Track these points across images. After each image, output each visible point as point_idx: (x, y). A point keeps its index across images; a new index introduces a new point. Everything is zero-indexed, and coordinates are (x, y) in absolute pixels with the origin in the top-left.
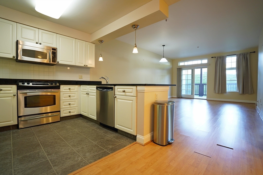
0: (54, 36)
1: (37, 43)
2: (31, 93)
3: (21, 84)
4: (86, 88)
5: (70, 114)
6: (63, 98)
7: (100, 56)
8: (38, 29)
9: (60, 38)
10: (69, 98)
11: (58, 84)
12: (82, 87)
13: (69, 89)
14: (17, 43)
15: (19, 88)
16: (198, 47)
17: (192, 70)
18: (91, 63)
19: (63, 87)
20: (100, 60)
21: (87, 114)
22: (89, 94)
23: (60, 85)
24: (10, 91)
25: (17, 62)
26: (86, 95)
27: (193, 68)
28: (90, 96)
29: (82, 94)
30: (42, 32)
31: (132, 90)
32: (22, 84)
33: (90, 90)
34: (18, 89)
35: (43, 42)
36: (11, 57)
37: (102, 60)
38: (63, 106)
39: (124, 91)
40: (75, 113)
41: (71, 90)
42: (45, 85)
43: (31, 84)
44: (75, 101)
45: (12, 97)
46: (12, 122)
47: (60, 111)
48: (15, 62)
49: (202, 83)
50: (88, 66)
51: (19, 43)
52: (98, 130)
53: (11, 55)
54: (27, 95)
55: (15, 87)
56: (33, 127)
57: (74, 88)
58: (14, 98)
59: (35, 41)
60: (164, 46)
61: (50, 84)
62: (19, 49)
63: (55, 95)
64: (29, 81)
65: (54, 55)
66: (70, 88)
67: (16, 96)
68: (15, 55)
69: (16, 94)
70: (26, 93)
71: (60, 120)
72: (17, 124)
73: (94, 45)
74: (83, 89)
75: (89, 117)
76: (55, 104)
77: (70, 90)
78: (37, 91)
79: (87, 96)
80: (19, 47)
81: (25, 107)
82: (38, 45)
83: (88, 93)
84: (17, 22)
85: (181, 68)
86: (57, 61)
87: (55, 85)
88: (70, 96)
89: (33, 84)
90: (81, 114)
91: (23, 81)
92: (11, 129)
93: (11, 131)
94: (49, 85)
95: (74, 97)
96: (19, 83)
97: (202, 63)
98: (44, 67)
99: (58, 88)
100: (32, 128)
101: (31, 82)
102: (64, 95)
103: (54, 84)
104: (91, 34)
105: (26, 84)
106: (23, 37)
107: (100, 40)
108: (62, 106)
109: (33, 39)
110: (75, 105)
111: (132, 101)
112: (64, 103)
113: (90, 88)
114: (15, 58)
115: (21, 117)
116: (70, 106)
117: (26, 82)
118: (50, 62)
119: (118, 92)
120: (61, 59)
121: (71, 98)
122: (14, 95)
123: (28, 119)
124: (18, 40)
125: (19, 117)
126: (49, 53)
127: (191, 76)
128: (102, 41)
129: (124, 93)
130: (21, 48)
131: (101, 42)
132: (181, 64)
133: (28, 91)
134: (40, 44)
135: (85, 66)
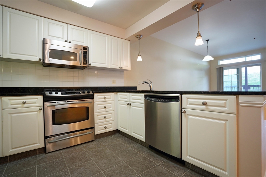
0: (85, 32)
1: (66, 41)
2: (59, 105)
3: (47, 94)
4: (126, 96)
5: (106, 130)
6: (98, 110)
7: (139, 55)
8: (67, 24)
9: (92, 35)
10: (104, 109)
11: (91, 93)
12: (120, 95)
13: (105, 98)
14: (44, 42)
15: (46, 99)
16: (255, 39)
17: (238, 69)
18: (126, 64)
19: (97, 96)
20: (138, 60)
21: (127, 131)
22: (130, 105)
23: (93, 93)
24: (36, 103)
25: (44, 66)
26: (126, 106)
27: (238, 66)
28: (133, 107)
29: (120, 104)
30: (72, 28)
31: (224, 102)
32: (49, 94)
33: (133, 99)
34: (44, 101)
35: (73, 40)
36: (37, 60)
37: (141, 60)
38: (98, 121)
39: (204, 104)
40: (112, 128)
41: (107, 100)
42: (77, 94)
43: (59, 94)
44: (111, 113)
45: (37, 111)
46: (38, 144)
47: (94, 128)
48: (41, 67)
49: (248, 85)
50: (123, 68)
51: (47, 41)
52: (152, 160)
53: (37, 57)
54: (55, 108)
55: (40, 98)
56: (63, 150)
57: (110, 96)
58: (40, 112)
59: (64, 39)
60: (208, 40)
61: (82, 92)
62: (46, 50)
63: (88, 107)
64: (57, 89)
65: (86, 55)
66: (106, 96)
67: (42, 110)
68: (41, 58)
69: (42, 107)
70: (54, 106)
71: (94, 139)
72: (44, 146)
73: (129, 43)
74: (120, 98)
75: (131, 135)
76: (88, 118)
77: (105, 100)
78: (67, 102)
79: (128, 106)
80: (46, 48)
81: (53, 124)
82: (67, 43)
83: (129, 103)
84: (43, 17)
85: (222, 67)
86: (89, 63)
87: (88, 94)
88: (105, 107)
89: (62, 94)
90: (119, 129)
91: (50, 89)
92: (37, 153)
93: (37, 156)
94: (81, 94)
95: (110, 108)
96: (46, 93)
97: (246, 61)
98: (73, 72)
99: (92, 97)
100: (61, 151)
101: (60, 91)
102: (99, 106)
103: (86, 92)
104: (126, 29)
105: (54, 94)
106: (50, 35)
107: (138, 35)
108: (96, 121)
109: (62, 37)
110: (111, 119)
111: (227, 121)
112: (99, 116)
113: (133, 97)
114: (42, 61)
115: (48, 137)
116: (106, 120)
117: (54, 91)
118: (81, 65)
119: (190, 104)
120: (93, 61)
121: (107, 109)
122: (40, 109)
123: (57, 139)
124: (44, 39)
125: (46, 137)
126: (80, 53)
127: (236, 76)
128: (140, 35)
129: (204, 107)
130: (48, 49)
131: (139, 37)
132: (222, 63)
133: (56, 103)
134: (70, 42)
135: (119, 68)
